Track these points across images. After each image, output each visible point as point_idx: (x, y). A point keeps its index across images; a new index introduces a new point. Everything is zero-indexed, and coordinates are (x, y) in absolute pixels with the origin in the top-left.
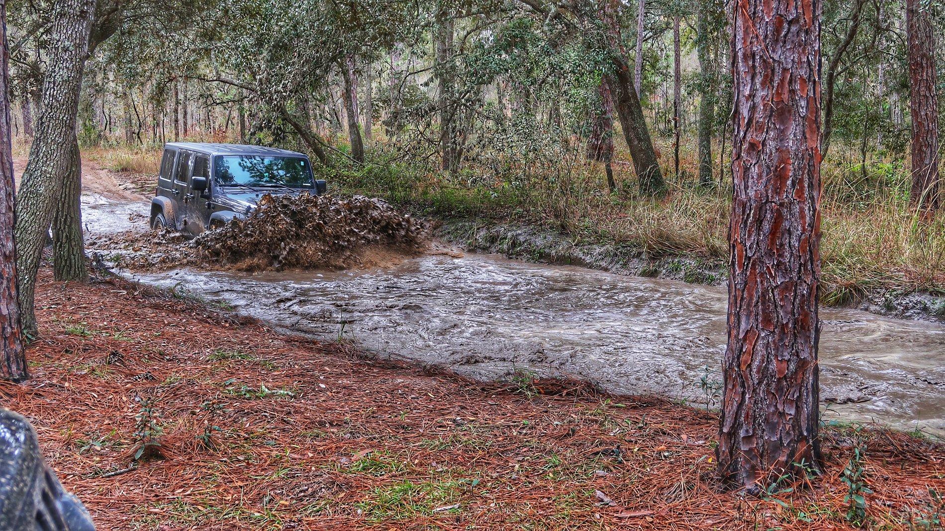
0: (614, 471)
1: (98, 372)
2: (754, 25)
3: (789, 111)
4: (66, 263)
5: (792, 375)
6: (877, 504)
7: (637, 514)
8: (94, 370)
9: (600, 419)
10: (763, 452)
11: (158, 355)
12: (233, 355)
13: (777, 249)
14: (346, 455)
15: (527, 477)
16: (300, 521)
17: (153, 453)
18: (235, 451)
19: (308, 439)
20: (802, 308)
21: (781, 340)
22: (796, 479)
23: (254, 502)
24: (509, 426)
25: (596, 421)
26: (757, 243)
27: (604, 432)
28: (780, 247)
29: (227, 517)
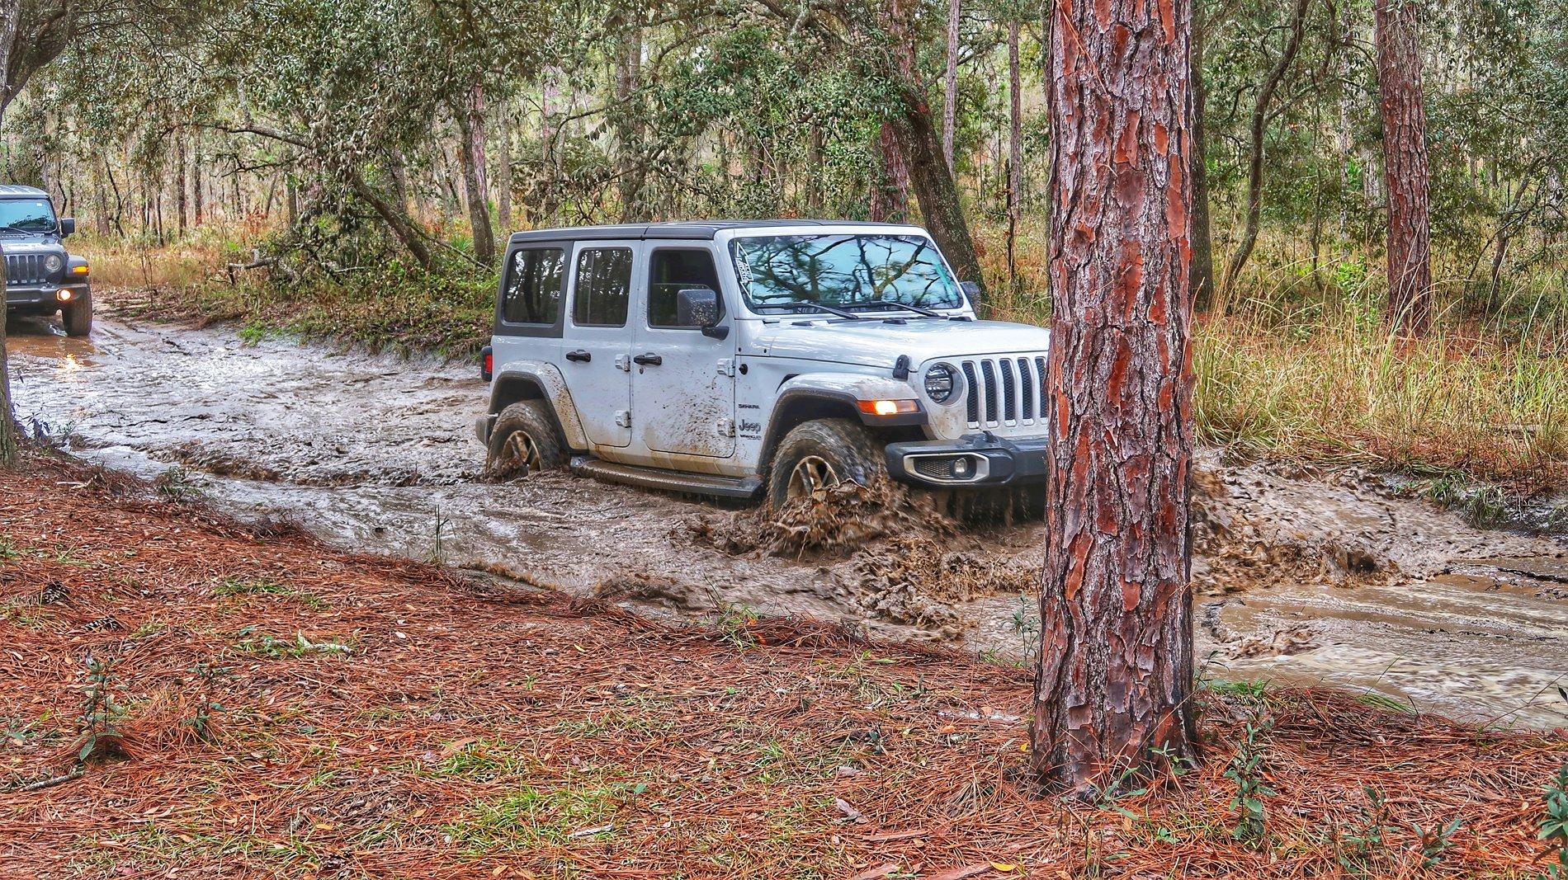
0: (869, 767)
1: (25, 617)
2: (1081, 40)
3: (1139, 179)
5: (1148, 606)
6: (1285, 814)
7: (901, 835)
8: (18, 614)
9: (852, 682)
10: (1103, 731)
11: (129, 588)
12: (256, 588)
13: (1122, 402)
14: (432, 748)
15: (727, 778)
16: (348, 856)
17: (109, 749)
18: (248, 744)
19: (371, 723)
20: (1164, 498)
21: (1131, 549)
22: (1156, 774)
23: (274, 827)
24: (703, 697)
25: (846, 687)
26: (1091, 394)
27: (857, 705)
28: (1127, 399)
29: (227, 852)
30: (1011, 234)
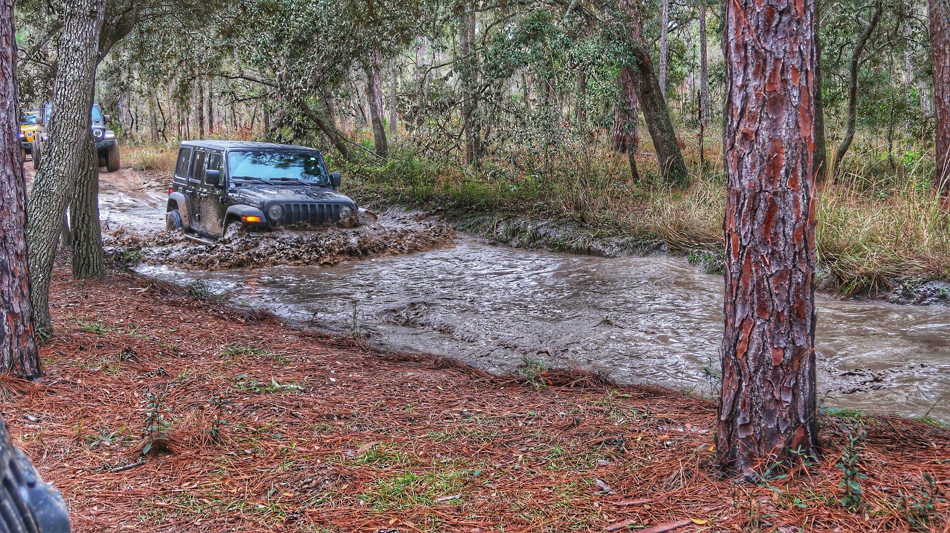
0: (616, 460)
1: (111, 369)
2: (746, 16)
3: (782, 101)
4: (84, 261)
5: (788, 363)
6: (874, 490)
7: (636, 502)
8: (107, 367)
9: (606, 409)
10: (760, 439)
11: (172, 351)
12: (246, 351)
13: (771, 238)
14: (352, 447)
15: (530, 467)
16: (302, 512)
17: (161, 448)
18: (243, 445)
19: (315, 433)
20: (797, 296)
21: (777, 328)
22: (793, 466)
23: (259, 494)
24: (515, 418)
25: (602, 411)
26: (752, 232)
27: (608, 422)
28: (775, 235)
29: (231, 509)
30: (701, 136)
